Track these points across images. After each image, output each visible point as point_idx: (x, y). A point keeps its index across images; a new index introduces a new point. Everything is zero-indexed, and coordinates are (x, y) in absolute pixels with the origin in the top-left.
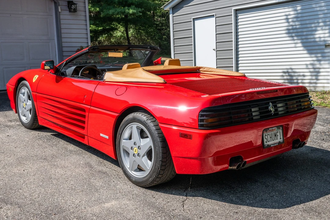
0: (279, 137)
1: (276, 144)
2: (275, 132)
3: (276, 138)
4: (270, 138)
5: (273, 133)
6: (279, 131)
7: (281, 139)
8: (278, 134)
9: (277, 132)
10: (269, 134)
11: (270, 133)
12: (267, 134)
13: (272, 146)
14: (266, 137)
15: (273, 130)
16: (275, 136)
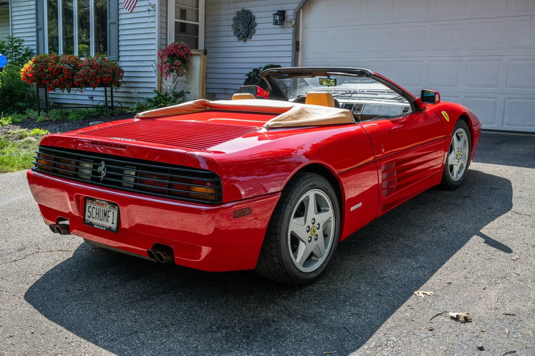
0: (110, 219)
1: (103, 227)
2: (106, 209)
3: (105, 219)
4: (96, 214)
5: (102, 208)
6: (112, 211)
7: (113, 223)
8: (110, 214)
9: (109, 211)
10: (95, 207)
11: (98, 208)
12: (92, 206)
13: (95, 226)
14: (91, 210)
15: (103, 204)
16: (105, 215)
